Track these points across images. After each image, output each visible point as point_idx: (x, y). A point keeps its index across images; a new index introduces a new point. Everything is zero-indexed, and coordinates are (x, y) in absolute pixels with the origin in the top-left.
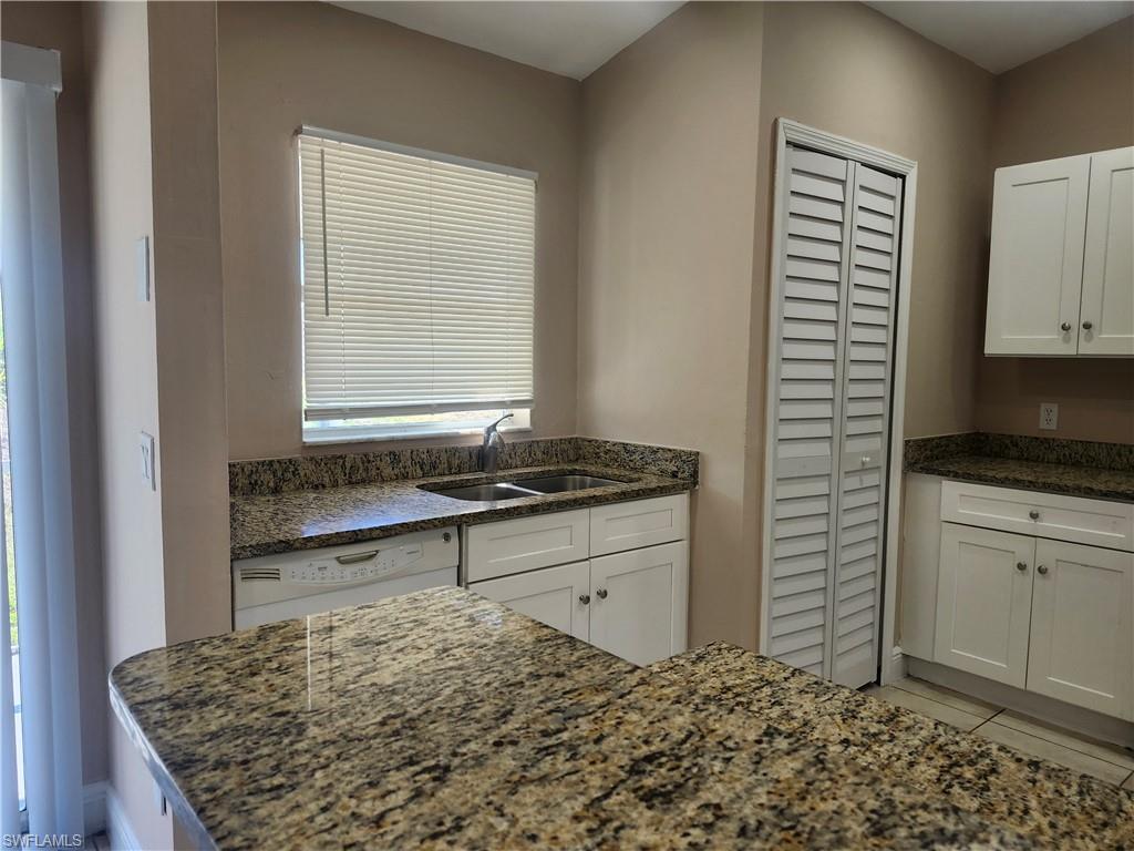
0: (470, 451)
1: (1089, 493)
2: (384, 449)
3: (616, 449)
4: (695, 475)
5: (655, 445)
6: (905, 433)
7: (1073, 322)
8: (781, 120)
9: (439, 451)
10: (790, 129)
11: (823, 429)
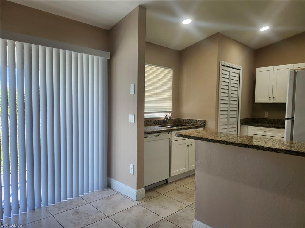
0: (162, 120)
1: (275, 127)
2: (149, 120)
3: (188, 120)
4: (205, 124)
5: (196, 119)
6: (241, 117)
7: (271, 96)
8: (221, 61)
9: (157, 120)
10: (222, 63)
11: (226, 116)
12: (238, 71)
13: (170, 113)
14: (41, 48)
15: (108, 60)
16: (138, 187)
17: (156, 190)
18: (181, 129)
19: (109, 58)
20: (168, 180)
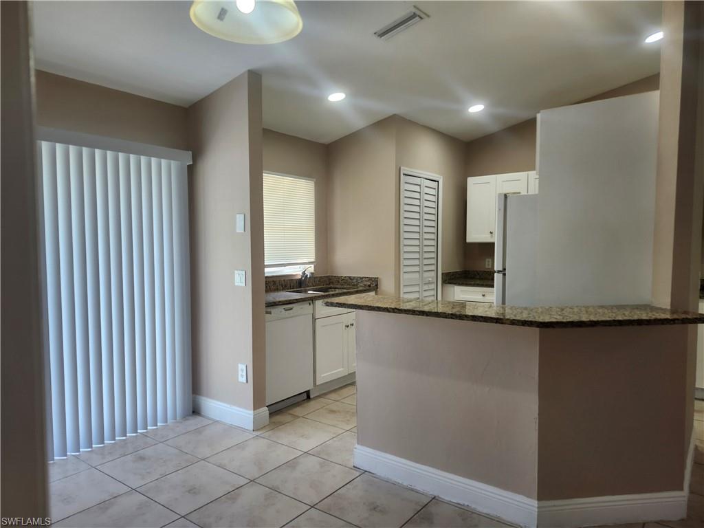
0: (296, 280)
2: (271, 280)
3: (346, 278)
4: (377, 285)
5: (361, 276)
6: (442, 270)
7: (493, 230)
8: (402, 168)
9: (287, 280)
10: (404, 170)
11: (417, 269)
12: (434, 185)
13: (313, 266)
14: (59, 147)
15: (189, 166)
16: (256, 406)
17: (291, 412)
18: (333, 296)
19: (191, 163)
20: (311, 392)
